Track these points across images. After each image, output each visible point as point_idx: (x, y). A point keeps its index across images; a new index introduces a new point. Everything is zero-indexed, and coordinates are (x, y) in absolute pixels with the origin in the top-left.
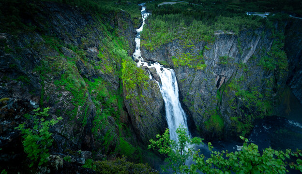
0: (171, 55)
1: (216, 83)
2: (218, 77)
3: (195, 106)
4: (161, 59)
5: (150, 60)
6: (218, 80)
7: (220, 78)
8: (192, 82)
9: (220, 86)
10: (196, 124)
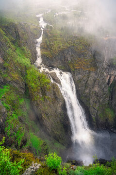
0: (67, 60)
1: (107, 81)
2: (109, 76)
3: (91, 101)
4: (59, 64)
5: (50, 66)
6: (108, 79)
7: (110, 77)
8: (87, 82)
9: (110, 84)
10: (93, 116)
